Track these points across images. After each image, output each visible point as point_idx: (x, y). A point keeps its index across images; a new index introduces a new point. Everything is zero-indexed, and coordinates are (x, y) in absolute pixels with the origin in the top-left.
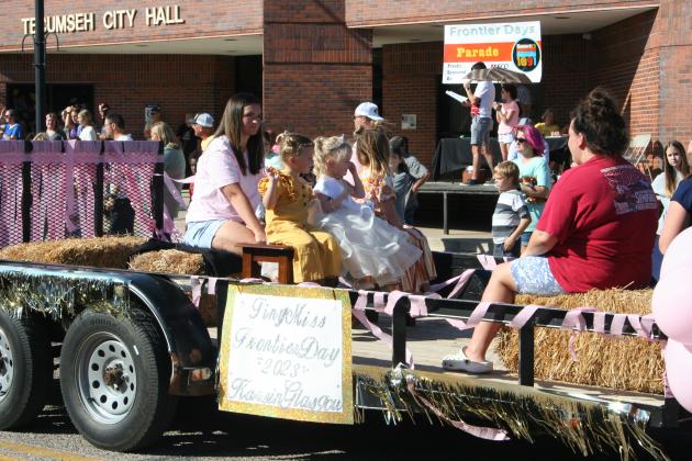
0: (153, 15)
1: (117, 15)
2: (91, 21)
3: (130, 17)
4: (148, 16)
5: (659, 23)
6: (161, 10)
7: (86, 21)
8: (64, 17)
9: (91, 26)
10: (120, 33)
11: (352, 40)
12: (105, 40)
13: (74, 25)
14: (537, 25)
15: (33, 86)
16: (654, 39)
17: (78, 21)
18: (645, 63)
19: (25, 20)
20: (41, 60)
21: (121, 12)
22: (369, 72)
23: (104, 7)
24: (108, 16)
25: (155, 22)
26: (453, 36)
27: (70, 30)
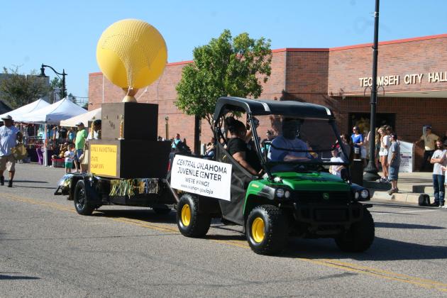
0: (433, 77)
1: (412, 77)
2: (397, 79)
3: (420, 78)
4: (430, 77)
6: (437, 74)
7: (395, 80)
8: (382, 78)
9: (397, 83)
10: (414, 86)
12: (405, 90)
13: (388, 82)
15: (370, 114)
17: (390, 80)
19: (361, 79)
20: (375, 101)
21: (414, 75)
23: (404, 72)
24: (407, 77)
25: (434, 81)
27: (386, 84)
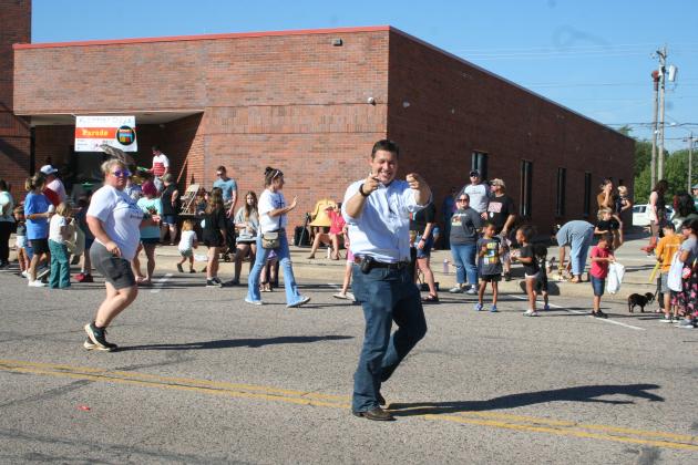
5: (204, 122)
11: (18, 124)
14: (133, 118)
16: (201, 129)
18: (196, 143)
22: (28, 142)
26: (82, 122)
